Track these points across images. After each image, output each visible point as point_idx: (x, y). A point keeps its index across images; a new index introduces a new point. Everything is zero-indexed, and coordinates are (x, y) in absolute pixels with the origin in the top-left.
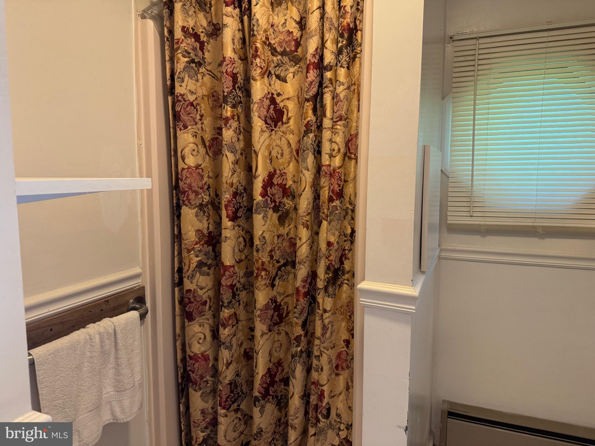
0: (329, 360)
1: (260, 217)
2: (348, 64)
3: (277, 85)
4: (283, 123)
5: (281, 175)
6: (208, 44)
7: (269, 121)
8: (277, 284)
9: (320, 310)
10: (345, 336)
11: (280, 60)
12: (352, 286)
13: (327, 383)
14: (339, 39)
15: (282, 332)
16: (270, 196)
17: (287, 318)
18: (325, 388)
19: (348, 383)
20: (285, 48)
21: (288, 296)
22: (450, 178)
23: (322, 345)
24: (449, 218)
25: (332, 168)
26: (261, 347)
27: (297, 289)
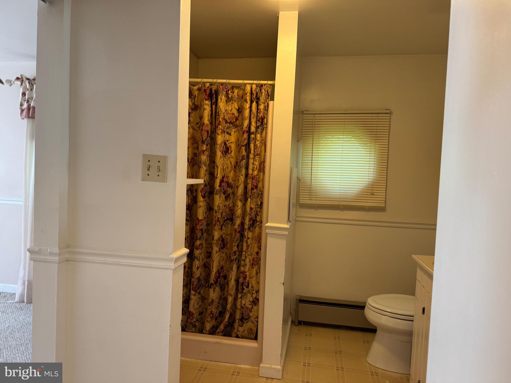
0: (250, 260)
1: (218, 196)
2: (261, 133)
3: (227, 136)
4: (228, 153)
5: (227, 177)
6: (192, 113)
7: (224, 153)
8: (223, 229)
9: (246, 238)
10: (256, 250)
11: (229, 126)
12: (261, 228)
13: (248, 271)
14: (258, 122)
15: (224, 252)
16: (223, 187)
17: (227, 246)
18: (247, 273)
19: (257, 271)
20: (231, 121)
21: (227, 235)
22: (301, 181)
23: (247, 254)
24: (300, 200)
25: (253, 175)
26: (216, 258)
27: (236, 229)
